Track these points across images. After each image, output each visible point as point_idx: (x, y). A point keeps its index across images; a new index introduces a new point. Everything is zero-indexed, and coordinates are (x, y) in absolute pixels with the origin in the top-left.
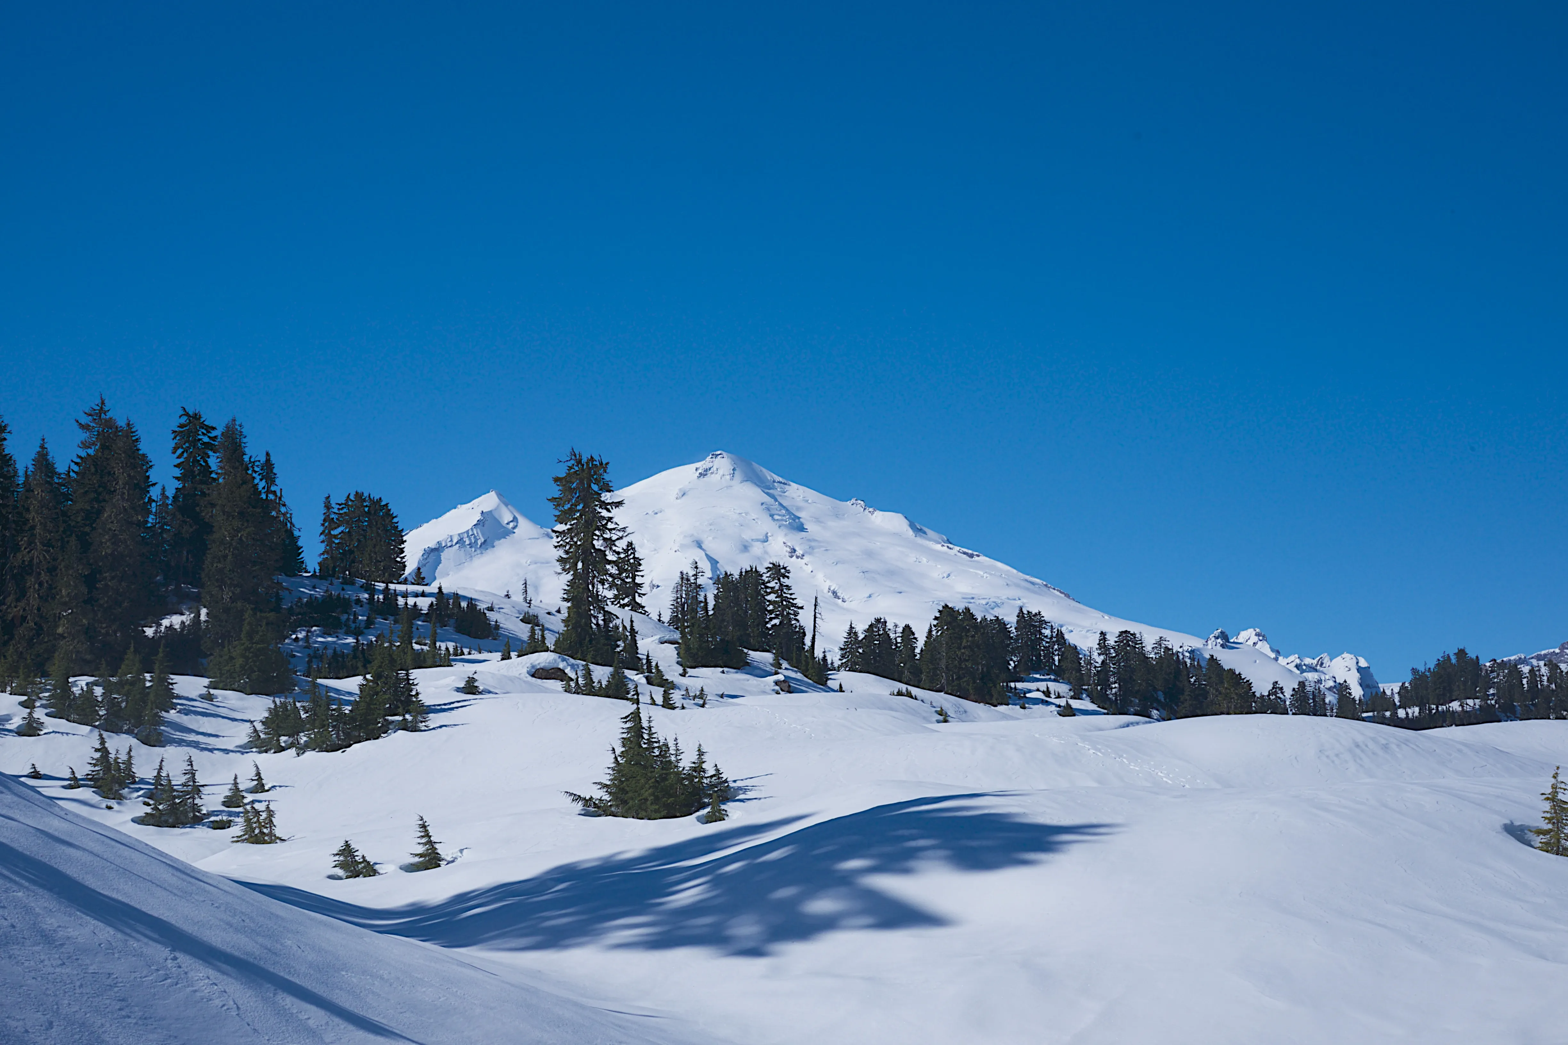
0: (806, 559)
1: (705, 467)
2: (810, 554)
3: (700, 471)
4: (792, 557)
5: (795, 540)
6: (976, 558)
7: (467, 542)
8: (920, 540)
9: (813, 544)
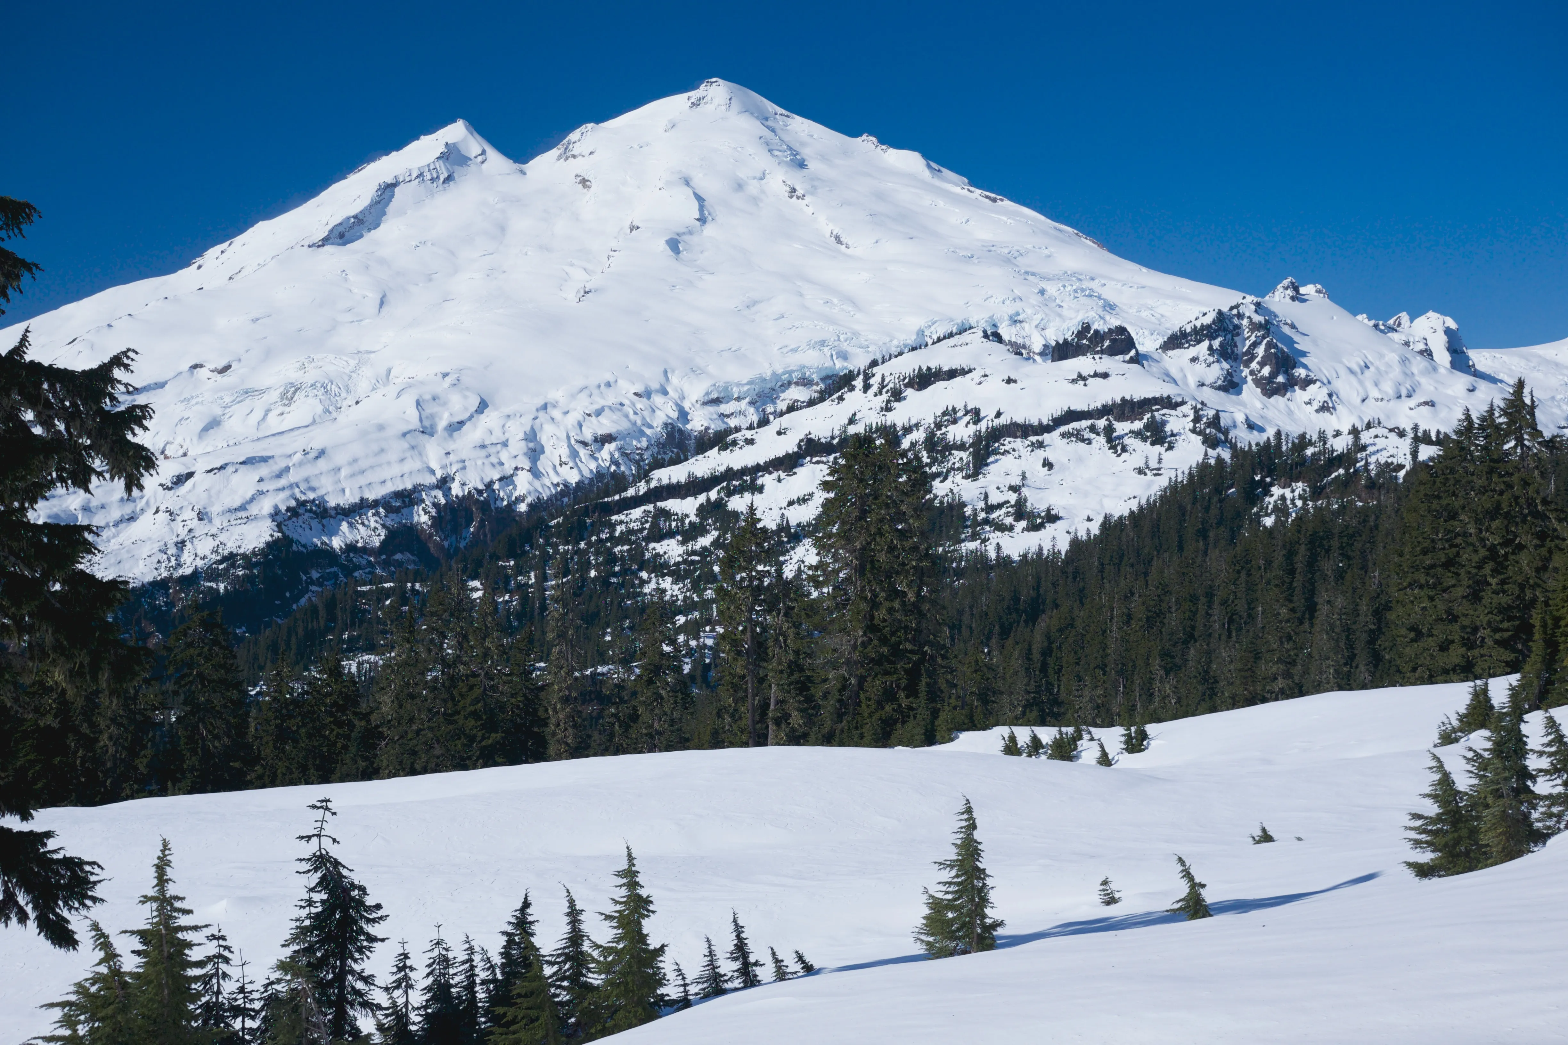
0: (808, 199)
1: (698, 96)
2: (812, 194)
3: (692, 100)
4: (791, 197)
5: (797, 179)
6: (999, 203)
7: (429, 177)
8: (937, 182)
9: (816, 183)
